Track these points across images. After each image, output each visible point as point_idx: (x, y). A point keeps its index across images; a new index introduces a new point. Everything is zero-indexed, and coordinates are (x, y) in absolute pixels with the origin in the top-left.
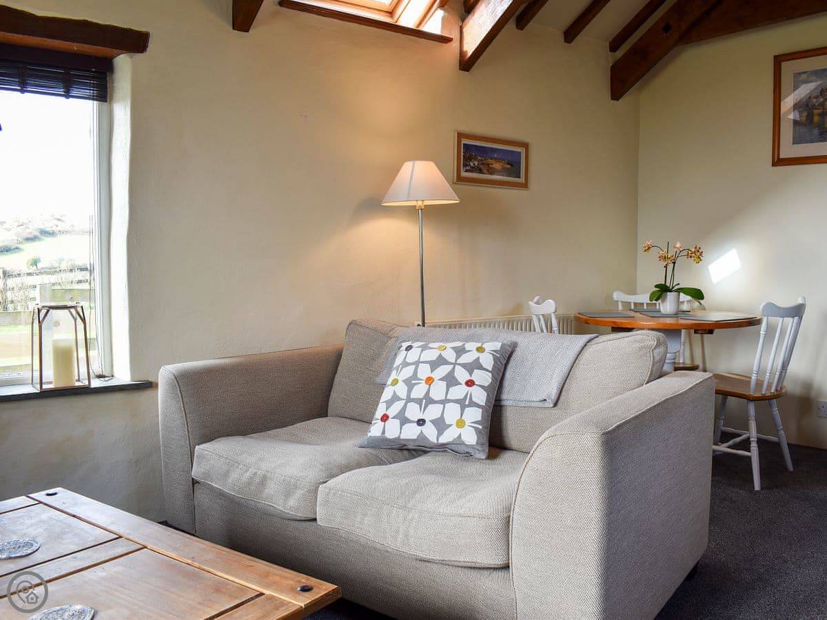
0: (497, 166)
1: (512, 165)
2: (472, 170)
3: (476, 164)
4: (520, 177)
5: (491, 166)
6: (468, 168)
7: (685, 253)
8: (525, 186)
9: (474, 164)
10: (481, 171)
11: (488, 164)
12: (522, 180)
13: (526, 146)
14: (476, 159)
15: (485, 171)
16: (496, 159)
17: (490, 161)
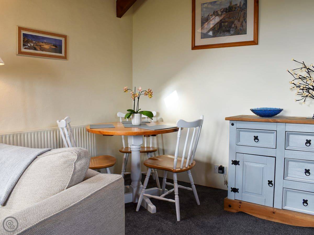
0: (46, 47)
1: (56, 47)
2: (30, 48)
3: (32, 45)
4: (61, 53)
5: (42, 46)
6: (27, 47)
7: (144, 93)
8: (65, 58)
9: (31, 45)
10: (35, 49)
11: (40, 46)
12: (63, 55)
13: (65, 37)
14: (32, 42)
15: (38, 49)
16: (45, 43)
17: (41, 44)
